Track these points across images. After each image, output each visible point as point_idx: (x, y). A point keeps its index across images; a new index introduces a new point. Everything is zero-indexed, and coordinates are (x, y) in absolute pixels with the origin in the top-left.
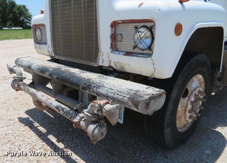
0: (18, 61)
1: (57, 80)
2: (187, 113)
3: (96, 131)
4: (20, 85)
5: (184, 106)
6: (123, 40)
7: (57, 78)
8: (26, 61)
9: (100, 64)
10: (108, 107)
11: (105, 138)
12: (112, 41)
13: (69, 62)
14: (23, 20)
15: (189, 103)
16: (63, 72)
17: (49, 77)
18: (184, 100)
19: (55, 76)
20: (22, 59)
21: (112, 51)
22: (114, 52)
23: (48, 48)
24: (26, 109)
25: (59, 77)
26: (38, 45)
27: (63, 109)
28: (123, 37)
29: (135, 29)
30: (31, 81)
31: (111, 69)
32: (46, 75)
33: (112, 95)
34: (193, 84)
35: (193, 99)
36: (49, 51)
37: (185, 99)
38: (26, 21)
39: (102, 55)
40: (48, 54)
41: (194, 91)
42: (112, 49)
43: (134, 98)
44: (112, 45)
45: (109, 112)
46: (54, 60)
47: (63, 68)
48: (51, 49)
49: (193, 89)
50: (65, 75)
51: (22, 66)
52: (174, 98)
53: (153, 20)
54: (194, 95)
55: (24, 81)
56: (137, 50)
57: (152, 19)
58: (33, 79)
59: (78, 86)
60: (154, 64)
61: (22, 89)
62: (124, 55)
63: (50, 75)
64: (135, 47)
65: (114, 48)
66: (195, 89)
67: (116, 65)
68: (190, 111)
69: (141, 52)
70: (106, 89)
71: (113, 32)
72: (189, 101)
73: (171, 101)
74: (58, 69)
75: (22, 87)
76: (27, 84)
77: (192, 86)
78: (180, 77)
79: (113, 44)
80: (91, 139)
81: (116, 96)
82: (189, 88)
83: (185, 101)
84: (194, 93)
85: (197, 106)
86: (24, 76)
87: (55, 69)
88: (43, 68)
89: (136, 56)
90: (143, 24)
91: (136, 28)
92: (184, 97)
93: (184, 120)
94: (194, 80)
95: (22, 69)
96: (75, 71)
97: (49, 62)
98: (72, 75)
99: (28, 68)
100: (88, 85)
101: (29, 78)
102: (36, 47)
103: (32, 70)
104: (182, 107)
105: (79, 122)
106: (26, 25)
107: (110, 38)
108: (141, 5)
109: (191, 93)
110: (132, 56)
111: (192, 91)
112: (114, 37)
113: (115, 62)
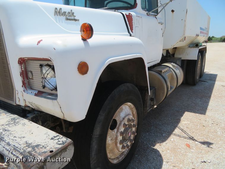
2: (118, 145)
5: (114, 138)
6: (34, 79)
12: (24, 79)
15: (119, 134)
18: (113, 132)
21: (25, 90)
22: (27, 90)
28: (33, 74)
29: (41, 68)
31: (27, 108)
33: (7, 153)
34: (121, 113)
35: (123, 129)
37: (115, 131)
39: (18, 94)
41: (122, 121)
42: (25, 88)
44: (24, 83)
49: (121, 119)
52: (98, 136)
53: (51, 60)
54: (122, 125)
57: (49, 58)
60: (60, 107)
62: (36, 95)
64: (44, 87)
66: (124, 119)
68: (121, 142)
69: (51, 92)
70: (3, 144)
71: (23, 70)
72: (118, 133)
73: (94, 140)
77: (121, 116)
78: (101, 112)
79: (26, 81)
81: (10, 155)
82: (117, 119)
83: (115, 132)
84: (123, 123)
85: (128, 134)
89: (45, 97)
90: (46, 63)
91: (41, 66)
92: (113, 128)
93: (118, 151)
94: (123, 109)
104: (111, 140)
107: (21, 76)
108: (39, 42)
109: (120, 124)
110: (42, 97)
111: (121, 122)
112: (25, 75)
113: (29, 103)
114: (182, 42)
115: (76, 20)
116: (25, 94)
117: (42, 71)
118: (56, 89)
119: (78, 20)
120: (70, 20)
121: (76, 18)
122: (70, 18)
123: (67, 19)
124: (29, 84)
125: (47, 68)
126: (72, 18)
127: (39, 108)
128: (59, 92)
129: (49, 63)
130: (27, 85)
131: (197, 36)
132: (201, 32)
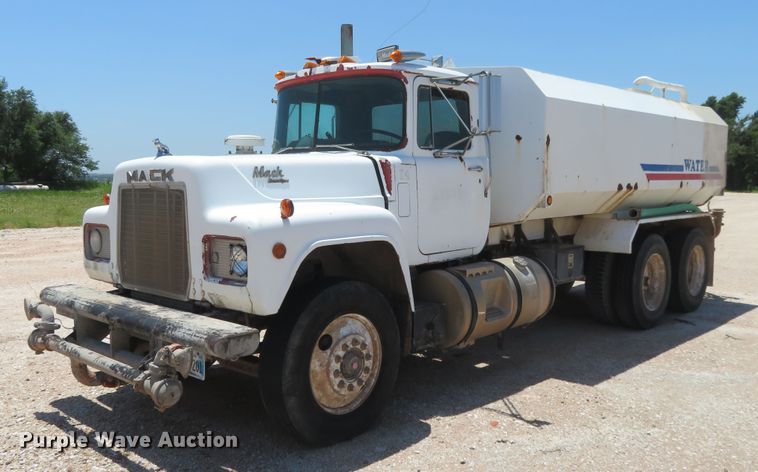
0: (47, 294)
1: (118, 325)
2: (332, 376)
3: (164, 388)
4: (47, 339)
5: (324, 364)
6: (219, 262)
7: (119, 321)
8: (64, 294)
9: (191, 297)
10: (178, 352)
11: (179, 403)
12: (206, 262)
13: (147, 294)
14: (55, 161)
15: (333, 358)
16: (131, 310)
17: (106, 321)
18: (324, 355)
19: (116, 318)
20: (57, 289)
21: (206, 277)
22: (208, 278)
23: (111, 268)
24: (51, 399)
25: (123, 319)
26: (91, 262)
27: (121, 368)
28: (219, 257)
29: (230, 248)
30: (72, 331)
31: (204, 304)
32: (100, 318)
33: (189, 337)
34: (342, 329)
35: (341, 353)
36: (111, 274)
37: (327, 353)
38: (63, 165)
39: (194, 284)
40: (111, 280)
41: (342, 340)
42: (207, 274)
43: (212, 338)
44: (205, 268)
45: (180, 359)
46: (121, 291)
47: (133, 303)
48: (116, 271)
49: (341, 336)
50: (131, 315)
51: (54, 303)
53: (244, 239)
54: (342, 345)
55: (56, 332)
56: (234, 277)
58: (74, 328)
59: (148, 330)
60: (249, 295)
61: (50, 347)
62: (220, 282)
63: (108, 317)
64: (232, 272)
65: (210, 271)
66: (345, 337)
67: (212, 299)
68: (338, 374)
69: (239, 278)
70: (183, 331)
71: (206, 250)
72: (333, 356)
74: (124, 306)
75: (51, 342)
76: (61, 337)
77: (341, 333)
79: (208, 266)
80: (155, 401)
81: (194, 338)
82: (332, 335)
83: (327, 355)
84: (342, 343)
86: (57, 322)
87: (117, 307)
88: (96, 306)
89: (232, 285)
90: (238, 242)
91: (232, 246)
92: (324, 347)
93: (332, 390)
94: (346, 323)
95: (54, 309)
96: (152, 309)
97: (110, 295)
98: (144, 315)
99: (67, 308)
100: (163, 327)
101: (66, 326)
102: (87, 266)
103: (75, 309)
104: (320, 365)
105: (143, 381)
106: (64, 177)
107: (203, 258)
108: (233, 219)
109: (337, 343)
110: (228, 284)
111: (339, 340)
112: (209, 257)
113: (209, 294)
114: (541, 208)
115: (283, 181)
116: (205, 282)
117: (231, 252)
118: (246, 274)
119: (287, 181)
120: (274, 181)
121: (284, 178)
122: (275, 178)
123: (271, 181)
124: (212, 269)
125: (238, 249)
126: (279, 178)
127: (221, 302)
128: (250, 278)
129: (242, 243)
130: (209, 270)
131: (625, 189)
132: (650, 177)
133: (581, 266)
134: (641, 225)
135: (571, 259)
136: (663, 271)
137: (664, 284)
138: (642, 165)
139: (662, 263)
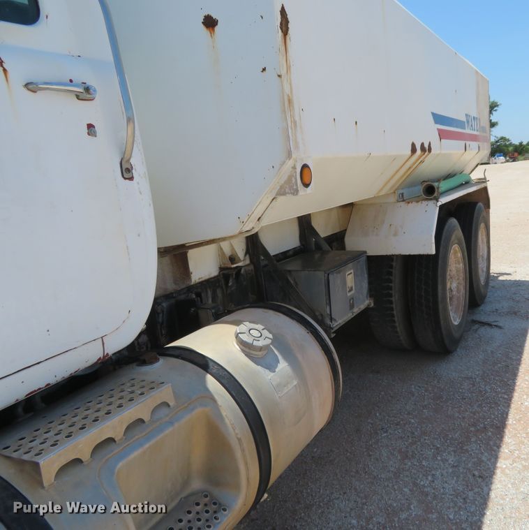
114: (289, 197)
131: (419, 151)
132: (443, 135)
133: (365, 285)
134: (441, 207)
135: (350, 280)
136: (461, 266)
137: (463, 282)
138: (434, 115)
139: (459, 255)
